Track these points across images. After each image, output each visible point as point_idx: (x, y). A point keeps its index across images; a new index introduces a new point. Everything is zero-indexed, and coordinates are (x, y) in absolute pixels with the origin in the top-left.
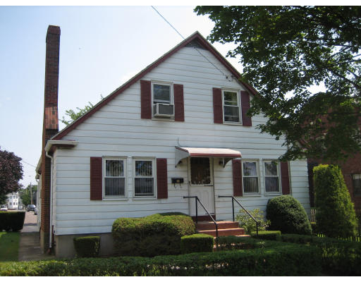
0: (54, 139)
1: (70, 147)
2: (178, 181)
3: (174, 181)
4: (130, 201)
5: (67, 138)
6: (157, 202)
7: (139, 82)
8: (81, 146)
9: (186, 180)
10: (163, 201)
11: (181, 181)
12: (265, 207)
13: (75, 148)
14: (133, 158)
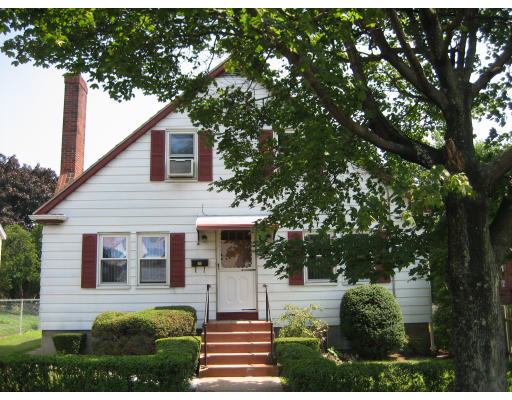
0: (37, 214)
1: (57, 223)
2: (200, 263)
3: (195, 263)
4: (133, 291)
5: (53, 211)
6: (169, 291)
7: (149, 133)
8: (70, 222)
9: (212, 262)
10: (179, 290)
11: (205, 263)
12: (340, 302)
13: (65, 224)
14: (138, 233)
